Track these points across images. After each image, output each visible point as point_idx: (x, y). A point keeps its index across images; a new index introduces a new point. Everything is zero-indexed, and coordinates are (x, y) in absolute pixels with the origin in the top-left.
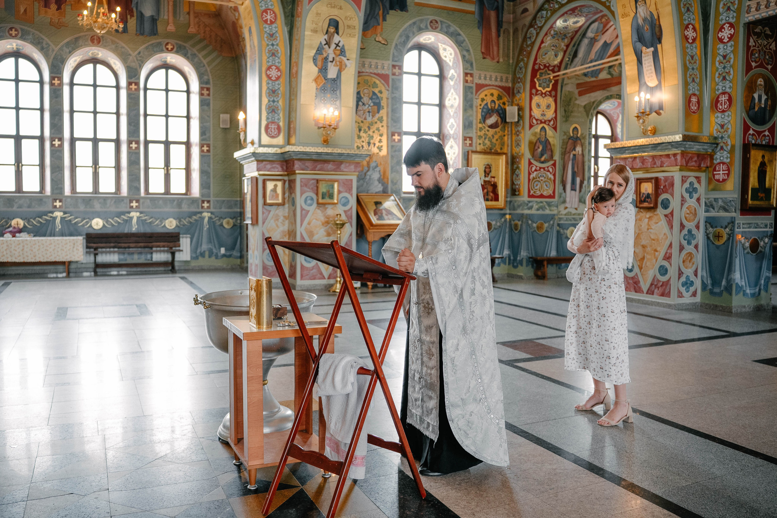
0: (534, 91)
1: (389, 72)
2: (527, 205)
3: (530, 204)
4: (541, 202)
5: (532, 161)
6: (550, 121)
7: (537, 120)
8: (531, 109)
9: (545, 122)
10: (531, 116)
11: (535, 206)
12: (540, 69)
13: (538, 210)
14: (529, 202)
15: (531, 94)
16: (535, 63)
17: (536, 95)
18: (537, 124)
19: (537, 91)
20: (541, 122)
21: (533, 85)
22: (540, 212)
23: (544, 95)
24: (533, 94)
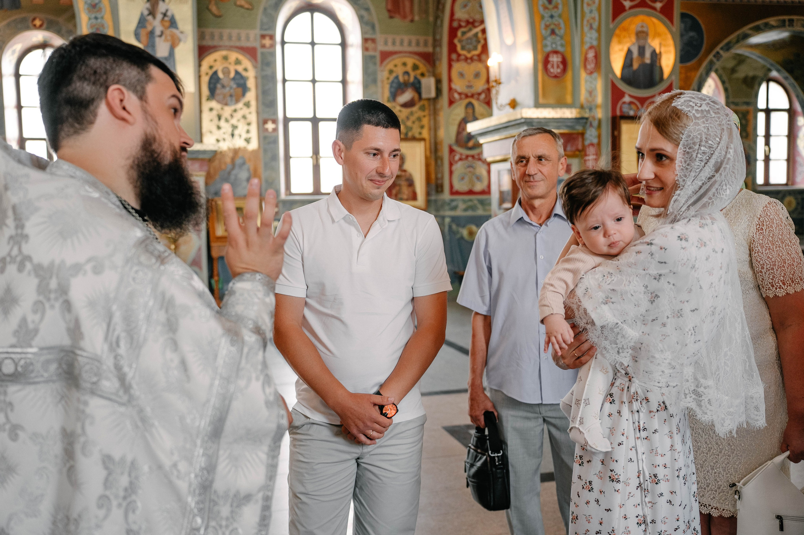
0: (454, 56)
1: (257, 45)
2: (449, 204)
3: (454, 204)
4: (471, 200)
5: (455, 148)
6: (479, 94)
7: (460, 94)
8: (450, 80)
9: (472, 96)
10: (450, 89)
11: (462, 206)
12: (460, 26)
13: (466, 210)
14: (452, 201)
15: (450, 61)
16: (452, 19)
17: (458, 60)
18: (461, 99)
19: (459, 55)
20: (467, 96)
21: (452, 48)
22: (470, 213)
23: (469, 61)
24: (453, 60)
